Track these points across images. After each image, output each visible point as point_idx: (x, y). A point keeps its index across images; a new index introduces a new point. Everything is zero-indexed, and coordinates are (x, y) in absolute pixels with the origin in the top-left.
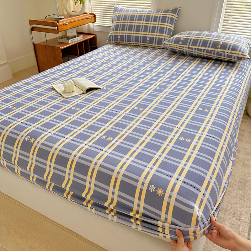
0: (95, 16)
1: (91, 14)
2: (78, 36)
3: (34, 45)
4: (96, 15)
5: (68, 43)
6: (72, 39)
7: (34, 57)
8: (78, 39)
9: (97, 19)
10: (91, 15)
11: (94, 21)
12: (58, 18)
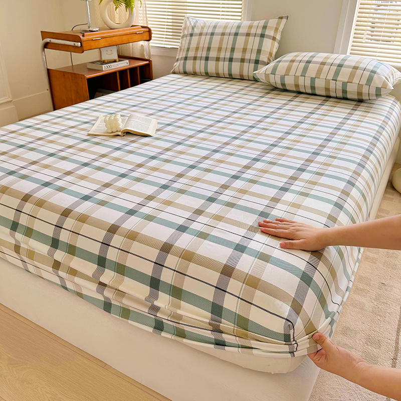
0: (150, 31)
1: (143, 27)
2: (119, 61)
3: (48, 71)
4: (152, 29)
6: (109, 65)
7: (48, 90)
8: (120, 66)
9: (152, 35)
10: (143, 29)
11: (148, 39)
12: (89, 30)
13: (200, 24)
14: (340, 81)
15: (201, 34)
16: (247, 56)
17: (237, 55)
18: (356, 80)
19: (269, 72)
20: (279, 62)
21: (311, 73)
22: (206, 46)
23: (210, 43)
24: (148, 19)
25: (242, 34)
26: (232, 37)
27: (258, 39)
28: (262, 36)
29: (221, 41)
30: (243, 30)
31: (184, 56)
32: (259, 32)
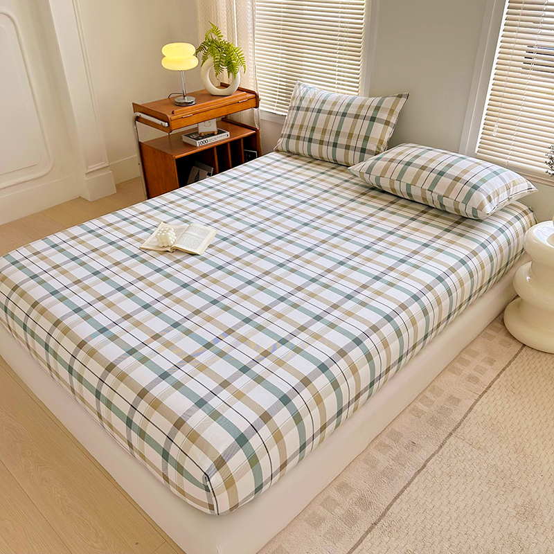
0: (257, 98)
1: (249, 92)
2: (220, 132)
3: (140, 145)
4: (259, 93)
5: (196, 147)
6: (205, 139)
7: (139, 164)
8: (218, 140)
9: (260, 104)
10: (248, 95)
11: (255, 106)
13: (309, 95)
14: (435, 193)
15: (307, 109)
16: (353, 143)
17: (342, 140)
18: (453, 196)
19: (364, 170)
20: (378, 159)
21: (407, 178)
22: (311, 125)
23: (315, 122)
24: (258, 82)
25: (351, 116)
26: (339, 118)
27: (367, 123)
28: (373, 119)
29: (327, 121)
30: (352, 111)
31: (288, 133)
32: (370, 114)
